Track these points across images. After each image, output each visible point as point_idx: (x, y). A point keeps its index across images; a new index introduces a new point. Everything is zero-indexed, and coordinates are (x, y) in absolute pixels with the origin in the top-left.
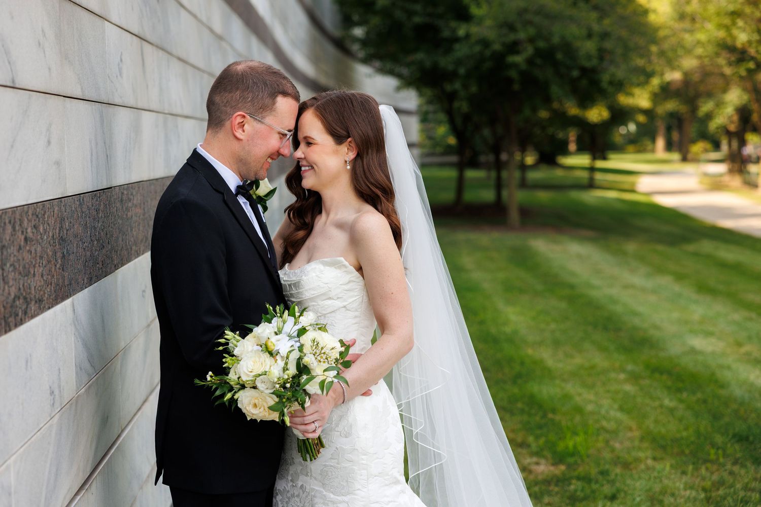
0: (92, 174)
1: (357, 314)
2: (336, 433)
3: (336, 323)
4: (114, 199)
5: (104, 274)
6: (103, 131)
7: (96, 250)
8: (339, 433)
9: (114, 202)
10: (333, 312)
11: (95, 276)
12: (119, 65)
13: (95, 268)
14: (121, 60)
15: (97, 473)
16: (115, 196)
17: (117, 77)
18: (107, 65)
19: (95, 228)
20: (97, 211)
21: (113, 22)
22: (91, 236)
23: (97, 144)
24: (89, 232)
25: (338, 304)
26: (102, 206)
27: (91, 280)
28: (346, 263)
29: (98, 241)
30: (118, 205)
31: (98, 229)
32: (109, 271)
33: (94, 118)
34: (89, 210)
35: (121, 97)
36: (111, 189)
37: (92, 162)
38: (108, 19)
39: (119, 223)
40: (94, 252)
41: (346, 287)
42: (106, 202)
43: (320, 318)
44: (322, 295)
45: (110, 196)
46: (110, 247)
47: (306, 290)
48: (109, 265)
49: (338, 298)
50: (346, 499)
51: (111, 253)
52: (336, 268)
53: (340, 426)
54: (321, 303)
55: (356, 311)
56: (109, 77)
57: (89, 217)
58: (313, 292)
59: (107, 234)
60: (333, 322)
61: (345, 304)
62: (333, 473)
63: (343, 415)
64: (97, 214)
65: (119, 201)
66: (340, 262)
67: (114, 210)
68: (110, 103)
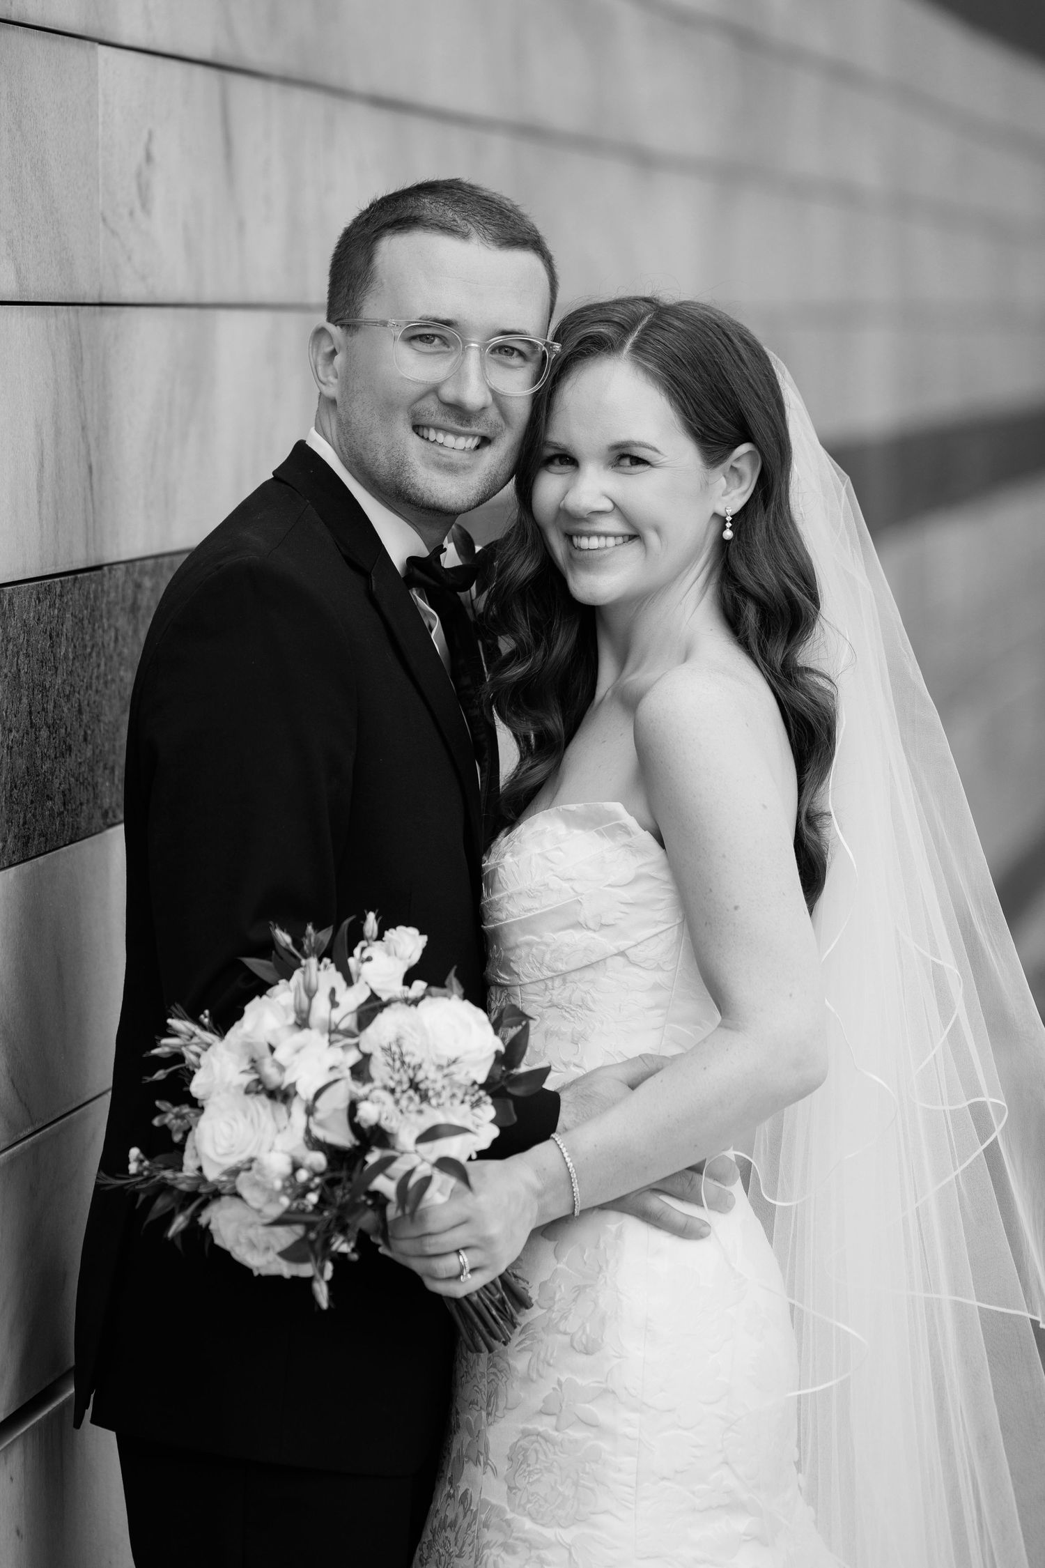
0: (41, 526)
1: (659, 977)
2: (559, 1337)
3: (594, 1001)
4: (108, 603)
5: (68, 834)
6: (80, 392)
7: (44, 756)
8: (567, 1339)
9: (109, 612)
10: (586, 966)
11: (40, 835)
12: (139, 175)
13: (39, 811)
14: (149, 158)
15: (23, 1430)
16: (113, 595)
17: (131, 213)
18: (101, 181)
19: (44, 690)
20: (53, 636)
21: (126, 42)
22: (30, 713)
23: (58, 433)
24: (25, 700)
25: (604, 943)
26: (68, 624)
27: (26, 844)
28: (631, 822)
29: (53, 728)
30: (122, 622)
31: (53, 694)
32: (83, 824)
33: (53, 355)
34: (29, 633)
35: (143, 278)
36: (99, 572)
37: (40, 488)
38: (107, 38)
39: (122, 680)
40: (38, 762)
41: (626, 894)
42: (81, 611)
43: (549, 983)
44: (553, 912)
45: (96, 592)
46: (89, 754)
47: (510, 897)
48: (84, 807)
49: (602, 925)
50: (567, 1535)
51: (92, 770)
52: (600, 834)
53: (570, 1317)
54: (549, 936)
55: (659, 968)
56: (104, 220)
57: (27, 655)
58: (527, 903)
59: (80, 711)
60: (588, 996)
61: (623, 944)
62: (542, 1457)
63: (585, 1287)
64: (52, 646)
65: (122, 609)
66: (611, 816)
67: (107, 638)
68: (104, 300)
